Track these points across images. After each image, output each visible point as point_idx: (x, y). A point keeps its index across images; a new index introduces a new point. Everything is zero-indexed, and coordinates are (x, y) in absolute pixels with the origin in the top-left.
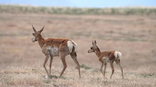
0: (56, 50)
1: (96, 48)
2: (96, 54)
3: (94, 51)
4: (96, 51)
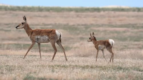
0: (45, 38)
1: (93, 38)
2: (93, 43)
3: (91, 41)
4: (93, 41)
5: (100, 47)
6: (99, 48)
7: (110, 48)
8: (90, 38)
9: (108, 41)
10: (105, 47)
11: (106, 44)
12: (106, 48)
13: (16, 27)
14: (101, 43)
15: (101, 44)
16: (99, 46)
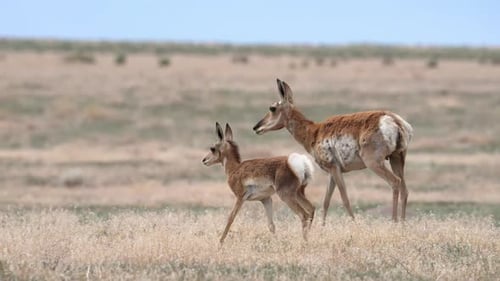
5: (250, 186)
6: (248, 189)
7: (294, 190)
8: (213, 150)
9: (286, 161)
10: (275, 187)
11: (279, 172)
12: (278, 190)
13: (255, 129)
14: (257, 170)
15: (257, 175)
16: (250, 182)
